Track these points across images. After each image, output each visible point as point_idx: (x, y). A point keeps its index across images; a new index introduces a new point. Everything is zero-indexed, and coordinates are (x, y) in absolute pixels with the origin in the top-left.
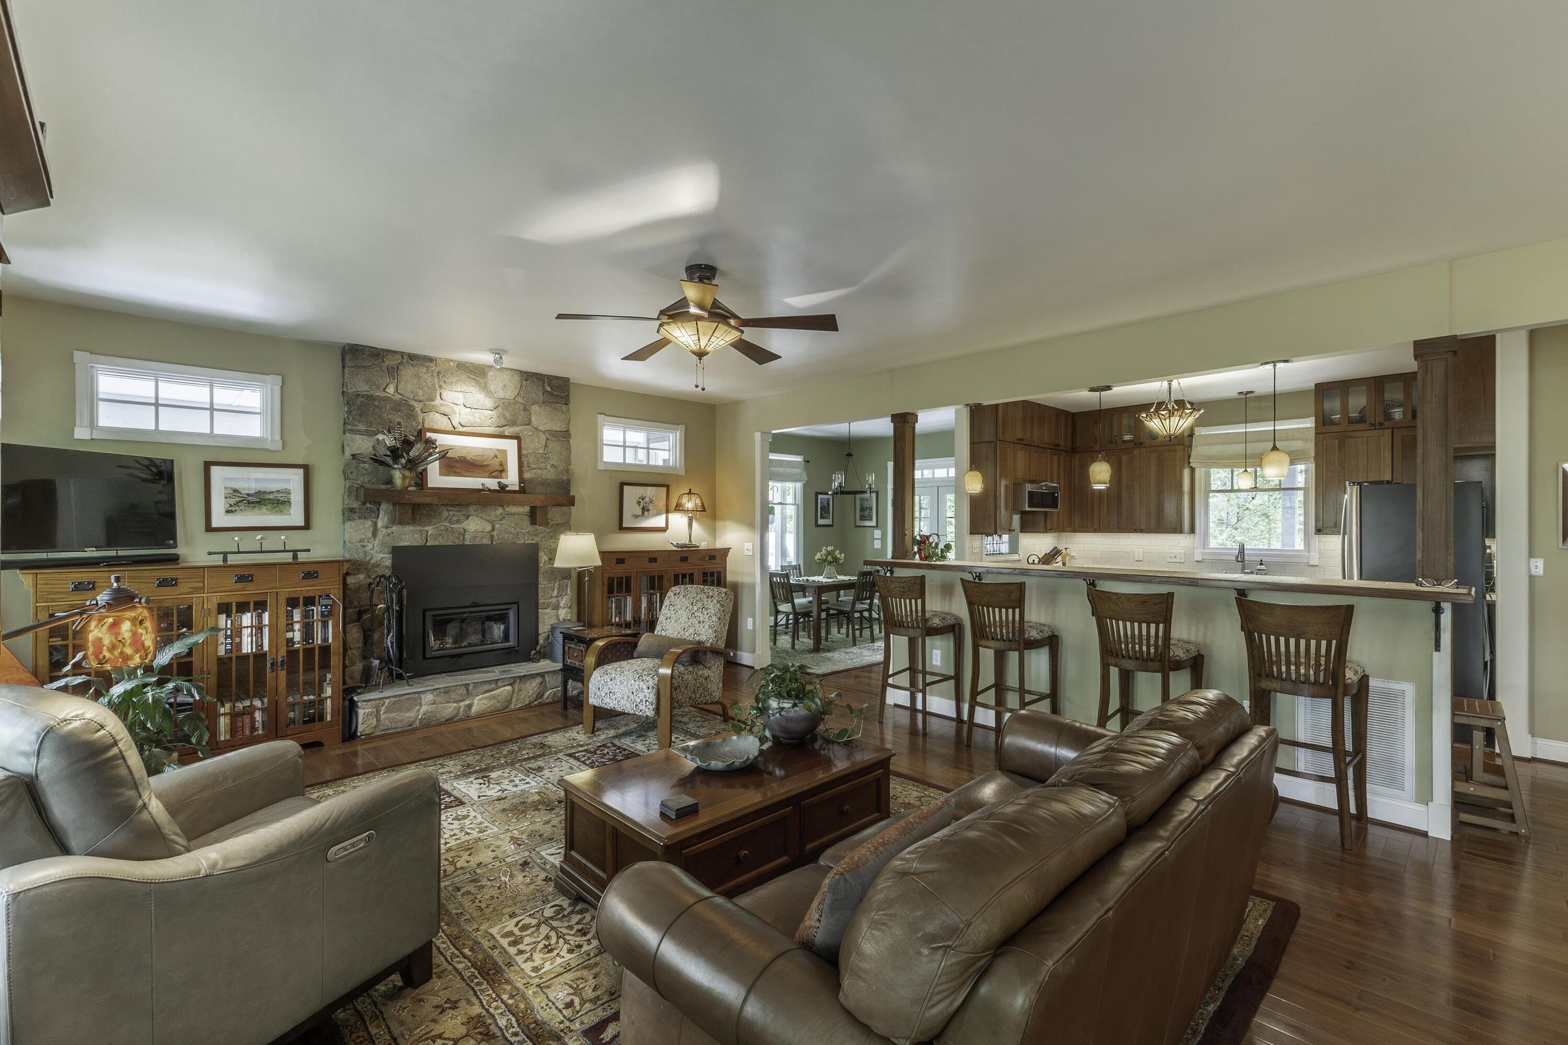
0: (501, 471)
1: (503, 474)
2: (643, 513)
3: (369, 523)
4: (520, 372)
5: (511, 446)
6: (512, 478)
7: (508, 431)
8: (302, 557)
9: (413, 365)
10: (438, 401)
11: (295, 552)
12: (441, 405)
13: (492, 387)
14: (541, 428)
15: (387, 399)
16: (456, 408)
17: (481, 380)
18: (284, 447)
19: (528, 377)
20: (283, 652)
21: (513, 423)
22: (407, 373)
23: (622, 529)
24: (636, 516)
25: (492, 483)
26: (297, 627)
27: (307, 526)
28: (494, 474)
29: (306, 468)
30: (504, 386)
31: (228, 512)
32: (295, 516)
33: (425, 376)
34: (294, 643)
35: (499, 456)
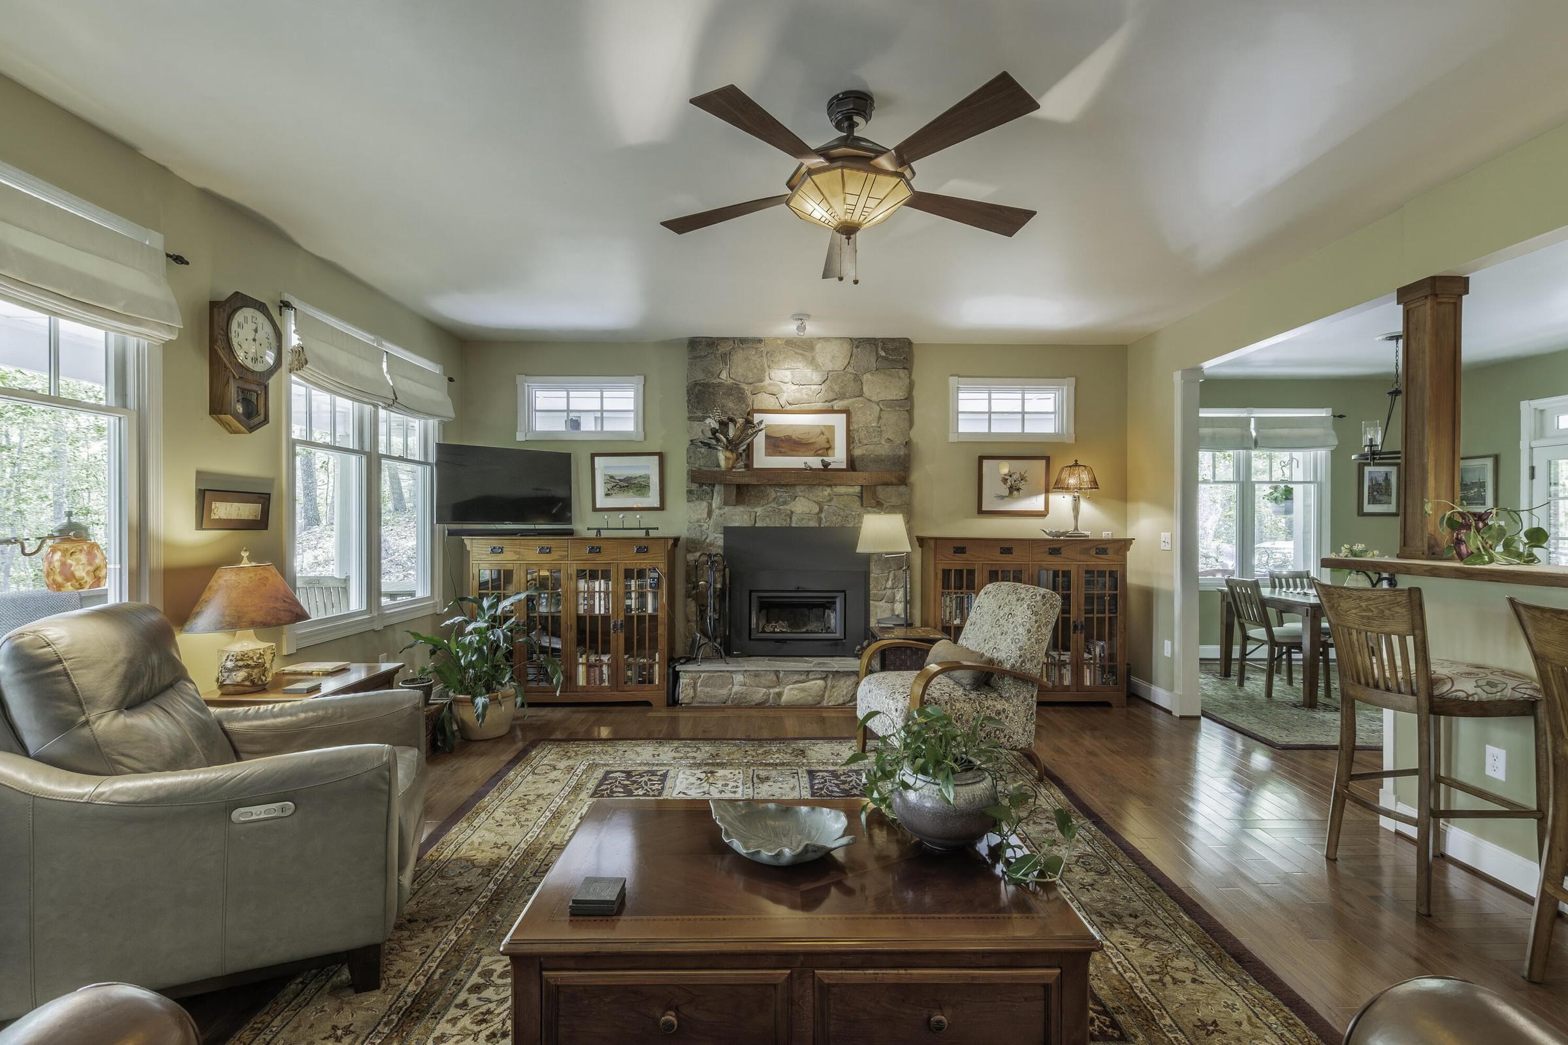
0: (827, 449)
1: (830, 452)
2: (1011, 493)
3: (705, 504)
4: (850, 339)
5: (838, 422)
6: (838, 457)
7: (838, 405)
8: (652, 534)
9: (743, 349)
10: (767, 381)
11: (647, 530)
12: (770, 385)
13: (820, 360)
14: (874, 398)
15: (720, 385)
16: (784, 387)
17: (808, 354)
18: (645, 439)
19: (858, 343)
20: (621, 618)
21: (842, 396)
22: (738, 357)
23: (981, 512)
24: (1002, 497)
25: (815, 462)
26: (633, 595)
27: (662, 507)
28: (820, 452)
29: (661, 456)
30: (833, 358)
31: (607, 495)
32: (653, 500)
33: (753, 358)
34: (631, 610)
35: (826, 433)
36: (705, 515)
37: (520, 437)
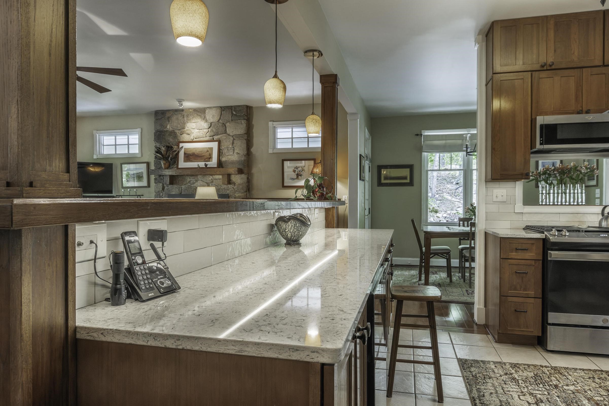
0: (210, 158)
1: (210, 160)
2: (297, 177)
3: (161, 184)
4: (221, 107)
5: (215, 145)
6: (214, 162)
7: (216, 138)
9: (176, 115)
10: (186, 128)
12: (187, 130)
13: (207, 117)
14: (231, 134)
15: (167, 131)
16: (193, 131)
17: (203, 116)
18: (142, 156)
19: (223, 109)
21: (217, 134)
22: (174, 118)
23: (284, 187)
24: (293, 179)
25: (202, 164)
27: (148, 186)
28: (206, 160)
29: (148, 164)
30: (212, 116)
31: (127, 181)
32: (145, 183)
33: (180, 118)
35: (209, 151)
36: (161, 189)
37: (95, 157)
